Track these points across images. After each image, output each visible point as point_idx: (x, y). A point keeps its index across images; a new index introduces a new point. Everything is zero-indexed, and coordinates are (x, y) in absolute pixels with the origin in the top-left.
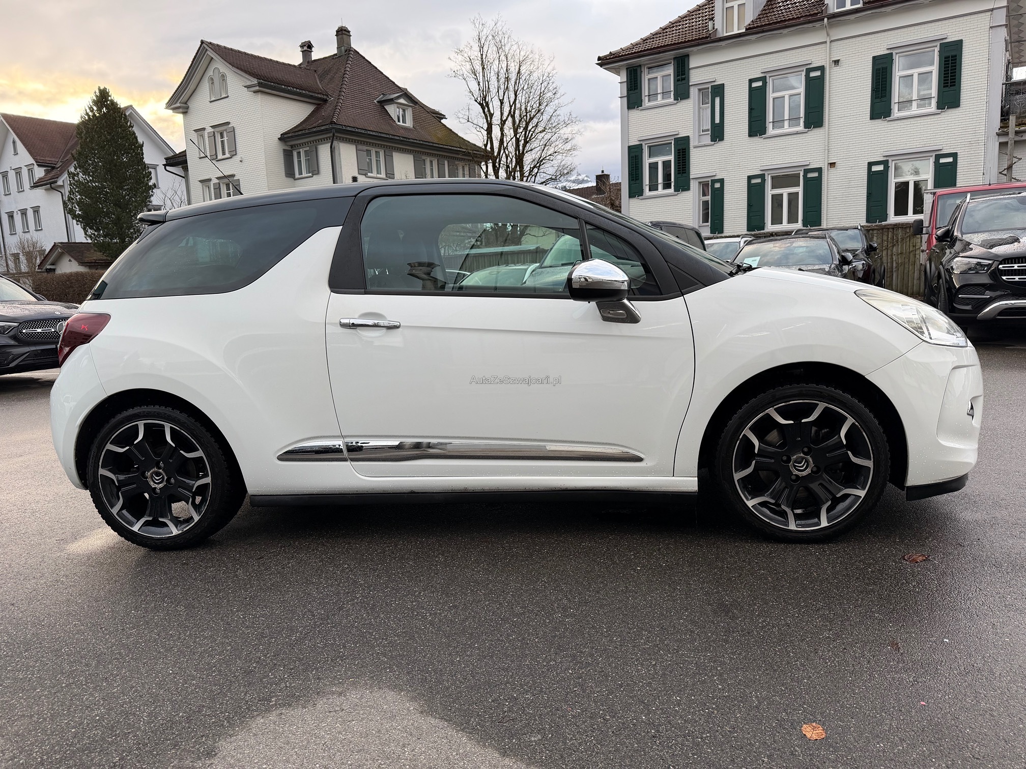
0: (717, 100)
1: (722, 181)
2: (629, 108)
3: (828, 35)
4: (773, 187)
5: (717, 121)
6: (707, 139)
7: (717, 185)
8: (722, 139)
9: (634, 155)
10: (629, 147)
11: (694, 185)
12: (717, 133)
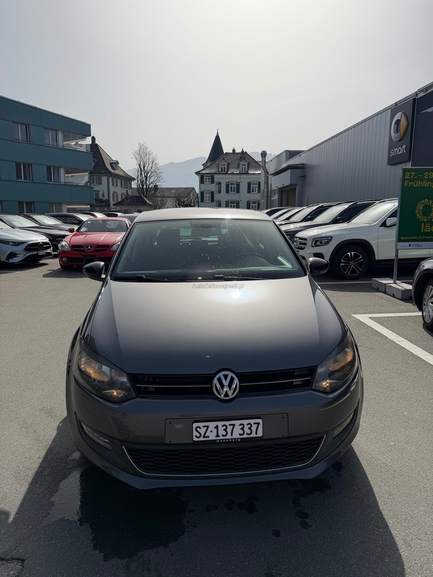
0: (220, 185)
1: (220, 201)
2: (201, 183)
3: (240, 177)
4: (230, 203)
5: (220, 189)
6: (218, 192)
7: (220, 202)
8: (221, 193)
9: (202, 193)
10: (201, 192)
11: (215, 201)
12: (220, 192)
